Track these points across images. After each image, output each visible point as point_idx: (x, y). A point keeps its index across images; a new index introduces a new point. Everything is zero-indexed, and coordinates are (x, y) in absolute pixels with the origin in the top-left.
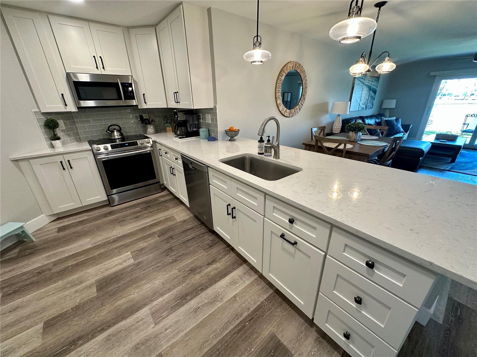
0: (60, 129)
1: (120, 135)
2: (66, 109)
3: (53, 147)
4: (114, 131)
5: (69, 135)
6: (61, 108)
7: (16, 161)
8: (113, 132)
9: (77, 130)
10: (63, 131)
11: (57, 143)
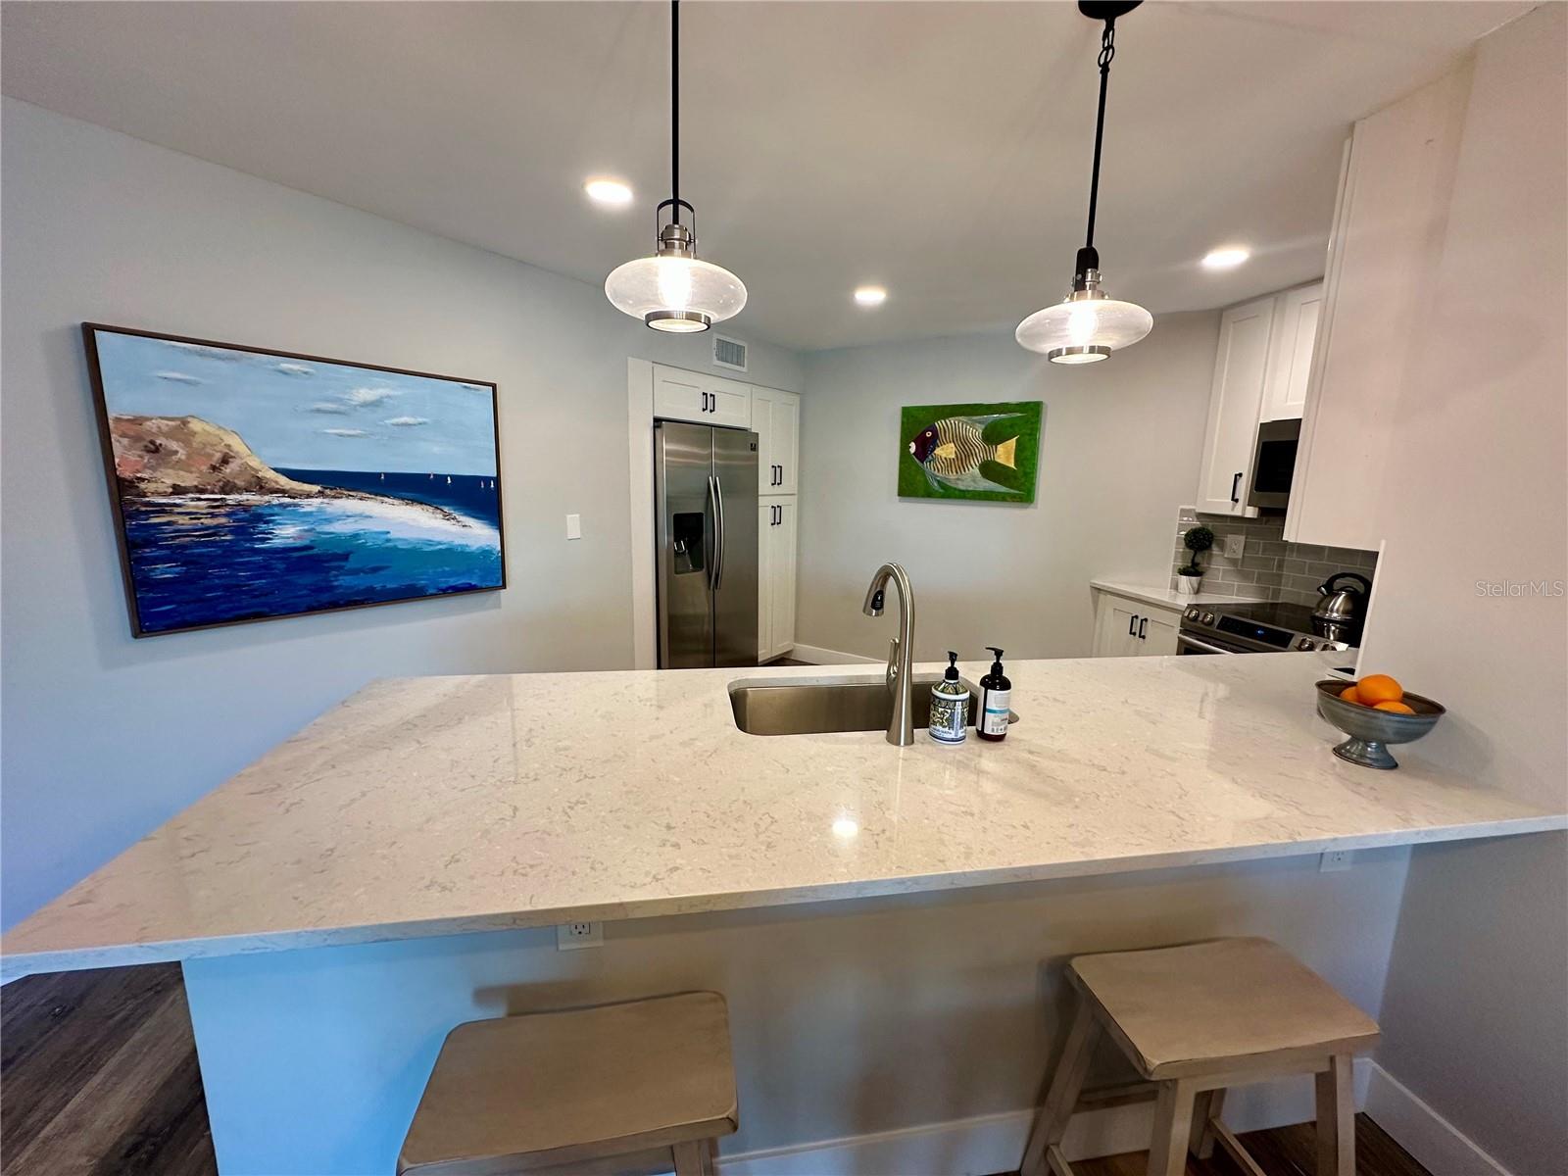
0: (1226, 556)
1: (1345, 612)
2: (1233, 509)
3: (1176, 587)
4: (1341, 595)
5: (1244, 575)
6: (1225, 507)
7: (1098, 590)
8: (1333, 594)
9: (1280, 566)
10: (1233, 562)
11: (1185, 581)
